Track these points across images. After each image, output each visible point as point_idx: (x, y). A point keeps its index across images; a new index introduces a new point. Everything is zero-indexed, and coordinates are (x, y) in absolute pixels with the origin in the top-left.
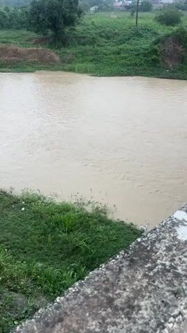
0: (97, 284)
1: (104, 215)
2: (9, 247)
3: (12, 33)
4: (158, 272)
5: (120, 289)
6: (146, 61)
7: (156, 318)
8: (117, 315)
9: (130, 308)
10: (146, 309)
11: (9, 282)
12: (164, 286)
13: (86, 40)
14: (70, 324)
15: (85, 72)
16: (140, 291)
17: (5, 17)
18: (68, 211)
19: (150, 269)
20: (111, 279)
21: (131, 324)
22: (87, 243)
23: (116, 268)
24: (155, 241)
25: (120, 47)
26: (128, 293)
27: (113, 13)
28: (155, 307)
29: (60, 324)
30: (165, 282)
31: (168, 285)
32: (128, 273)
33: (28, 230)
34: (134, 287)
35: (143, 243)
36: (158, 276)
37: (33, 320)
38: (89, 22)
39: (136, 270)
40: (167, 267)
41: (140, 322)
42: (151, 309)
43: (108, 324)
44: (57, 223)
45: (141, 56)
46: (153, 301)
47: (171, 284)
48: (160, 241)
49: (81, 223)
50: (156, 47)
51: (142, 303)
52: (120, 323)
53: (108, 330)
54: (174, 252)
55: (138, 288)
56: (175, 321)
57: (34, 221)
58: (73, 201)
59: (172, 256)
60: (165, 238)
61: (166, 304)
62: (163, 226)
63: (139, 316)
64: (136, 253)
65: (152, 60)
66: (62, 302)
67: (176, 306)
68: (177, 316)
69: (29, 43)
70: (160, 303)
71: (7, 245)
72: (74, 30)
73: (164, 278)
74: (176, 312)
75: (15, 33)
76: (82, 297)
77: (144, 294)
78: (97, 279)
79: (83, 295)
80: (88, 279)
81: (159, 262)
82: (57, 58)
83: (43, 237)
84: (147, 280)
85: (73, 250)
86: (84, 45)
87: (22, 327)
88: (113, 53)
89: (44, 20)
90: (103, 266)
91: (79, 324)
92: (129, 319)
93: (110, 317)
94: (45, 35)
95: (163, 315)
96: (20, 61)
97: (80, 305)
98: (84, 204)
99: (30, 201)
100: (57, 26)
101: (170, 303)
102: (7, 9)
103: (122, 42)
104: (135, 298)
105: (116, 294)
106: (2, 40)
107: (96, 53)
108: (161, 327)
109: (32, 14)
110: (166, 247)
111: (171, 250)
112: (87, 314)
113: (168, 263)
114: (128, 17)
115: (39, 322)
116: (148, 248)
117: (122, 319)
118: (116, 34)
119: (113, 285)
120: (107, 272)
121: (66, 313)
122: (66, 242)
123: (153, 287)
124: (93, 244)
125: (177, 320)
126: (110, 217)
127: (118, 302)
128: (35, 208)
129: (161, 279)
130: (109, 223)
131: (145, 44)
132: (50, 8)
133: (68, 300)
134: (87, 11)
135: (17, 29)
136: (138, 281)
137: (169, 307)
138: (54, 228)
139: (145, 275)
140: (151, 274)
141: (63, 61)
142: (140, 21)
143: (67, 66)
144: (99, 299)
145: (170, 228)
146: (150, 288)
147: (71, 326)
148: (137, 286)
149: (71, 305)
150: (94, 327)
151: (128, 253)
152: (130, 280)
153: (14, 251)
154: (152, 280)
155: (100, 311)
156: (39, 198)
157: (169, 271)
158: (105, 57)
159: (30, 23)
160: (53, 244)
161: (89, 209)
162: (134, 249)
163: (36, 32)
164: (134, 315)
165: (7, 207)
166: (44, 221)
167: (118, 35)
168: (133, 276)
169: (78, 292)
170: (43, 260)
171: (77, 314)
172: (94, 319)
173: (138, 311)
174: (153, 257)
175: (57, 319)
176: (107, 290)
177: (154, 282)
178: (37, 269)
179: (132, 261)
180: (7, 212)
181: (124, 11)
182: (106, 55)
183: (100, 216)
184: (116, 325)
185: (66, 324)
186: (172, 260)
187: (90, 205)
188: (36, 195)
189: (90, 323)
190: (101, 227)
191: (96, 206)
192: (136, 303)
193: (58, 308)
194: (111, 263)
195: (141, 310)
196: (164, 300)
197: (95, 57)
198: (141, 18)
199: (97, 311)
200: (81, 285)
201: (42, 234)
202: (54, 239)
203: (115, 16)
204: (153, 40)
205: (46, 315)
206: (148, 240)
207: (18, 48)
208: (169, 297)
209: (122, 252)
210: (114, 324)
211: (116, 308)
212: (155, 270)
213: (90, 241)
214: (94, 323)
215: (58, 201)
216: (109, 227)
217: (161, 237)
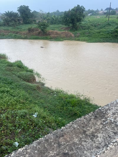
0: (79, 124)
1: (88, 101)
2: (49, 110)
3: (56, 26)
4: (108, 123)
5: (89, 128)
6: (112, 36)
7: (105, 142)
8: (87, 138)
9: (93, 136)
10: (100, 138)
11: (48, 124)
12: (110, 129)
13: (86, 27)
14: (66, 138)
15: (84, 40)
16: (98, 130)
17: (53, 19)
18: (73, 98)
19: (104, 121)
20: (85, 123)
21: (93, 143)
22: (80, 112)
23: (88, 119)
24: (107, 110)
25: (100, 30)
26: (93, 130)
27: (98, 16)
28: (105, 138)
29: (62, 137)
30: (111, 128)
31: (112, 129)
32: (94, 122)
33: (56, 104)
34: (96, 128)
35: (102, 110)
36: (107, 125)
37: (52, 134)
38: (87, 20)
39: (97, 121)
40: (112, 122)
41: (97, 143)
42: (103, 138)
43: (82, 141)
44: (68, 102)
45: (110, 34)
46: (104, 135)
47: (113, 129)
48: (110, 110)
49: (78, 104)
50: (117, 30)
51: (99, 135)
52: (88, 142)
53: (82, 143)
54: (116, 115)
55: (98, 128)
56: (113, 145)
57: (59, 101)
58: (75, 94)
59: (115, 117)
60: (112, 109)
61: (110, 137)
62: (112, 104)
63: (97, 140)
64: (98, 113)
65: (115, 35)
66: (64, 129)
67: (115, 139)
68: (115, 143)
69: (62, 29)
70: (107, 136)
71: (48, 109)
72: (81, 23)
73: (110, 126)
74: (114, 141)
75: (57, 26)
76: (72, 128)
77: (100, 131)
78: (79, 122)
79: (73, 127)
80: (76, 121)
81: (108, 119)
82: (73, 35)
83: (62, 107)
84: (102, 126)
85: (74, 114)
86: (85, 29)
87: (47, 136)
88: (97, 33)
89: (69, 20)
90: (83, 117)
91: (70, 139)
92: (92, 140)
93: (83, 138)
94: (69, 26)
95: (108, 141)
96: (58, 37)
97: (71, 131)
98: (80, 96)
99: (58, 92)
100: (74, 22)
101: (112, 137)
102: (55, 16)
103: (101, 28)
104: (96, 132)
105: (87, 129)
106: (52, 28)
107: (89, 33)
108: (107, 146)
109: (64, 18)
110: (113, 113)
111: (115, 115)
112: (74, 136)
113: (113, 120)
114: (105, 17)
115: (54, 135)
116: (104, 112)
117: (89, 140)
118: (99, 24)
119: (86, 125)
120: (84, 120)
121: (65, 133)
122: (71, 111)
123: (104, 129)
124: (83, 113)
125: (114, 144)
126: (91, 102)
127: (88, 133)
128: (60, 95)
129: (109, 126)
130: (90, 105)
131: (112, 28)
132: (72, 15)
133: (66, 128)
134: (87, 16)
135: (58, 24)
136: (98, 125)
137: (111, 138)
138: (67, 104)
139: (101, 124)
140: (104, 123)
141: (75, 36)
142: (110, 19)
143: (77, 38)
144: (80, 130)
145: (115, 105)
146: (103, 129)
147: (67, 139)
148: (97, 128)
149: (68, 131)
150: (76, 141)
151: (94, 113)
152: (95, 124)
153: (50, 111)
154: (105, 126)
155: (80, 135)
156: (62, 92)
157: (113, 123)
158: (93, 34)
159: (63, 21)
160: (66, 111)
161: (82, 98)
162: (97, 112)
163: (65, 25)
164: (94, 139)
165: (49, 94)
166: (63, 101)
167: (100, 25)
168: (96, 123)
169: (71, 126)
170: (62, 117)
171: (70, 135)
172: (76, 138)
173: (97, 138)
174: (106, 116)
175: (61, 135)
176: (83, 127)
177: (105, 127)
178: (59, 120)
179: (96, 117)
180: (49, 96)
181: (103, 15)
182: (94, 33)
183: (86, 101)
184: (86, 142)
185: (65, 138)
186: (115, 119)
187: (83, 97)
188: (61, 90)
189: (75, 139)
190: (87, 106)
191: (85, 97)
192: (96, 134)
193: (62, 131)
194: (86, 116)
195: (98, 138)
196: (109, 135)
197: (89, 35)
198: (111, 18)
199: (78, 135)
200: (73, 123)
201: (62, 106)
202: (67, 109)
203: (99, 17)
204: (116, 27)
205: (57, 133)
206: (104, 109)
207: (58, 32)
208: (112, 134)
209: (92, 113)
210: (85, 141)
211: (87, 135)
212: (106, 122)
213: (82, 111)
214: (76, 139)
215: (69, 93)
216: (90, 107)
217: (110, 108)
